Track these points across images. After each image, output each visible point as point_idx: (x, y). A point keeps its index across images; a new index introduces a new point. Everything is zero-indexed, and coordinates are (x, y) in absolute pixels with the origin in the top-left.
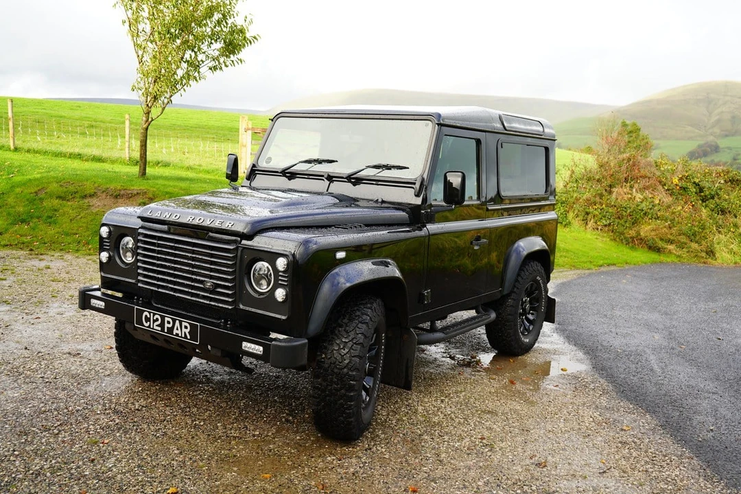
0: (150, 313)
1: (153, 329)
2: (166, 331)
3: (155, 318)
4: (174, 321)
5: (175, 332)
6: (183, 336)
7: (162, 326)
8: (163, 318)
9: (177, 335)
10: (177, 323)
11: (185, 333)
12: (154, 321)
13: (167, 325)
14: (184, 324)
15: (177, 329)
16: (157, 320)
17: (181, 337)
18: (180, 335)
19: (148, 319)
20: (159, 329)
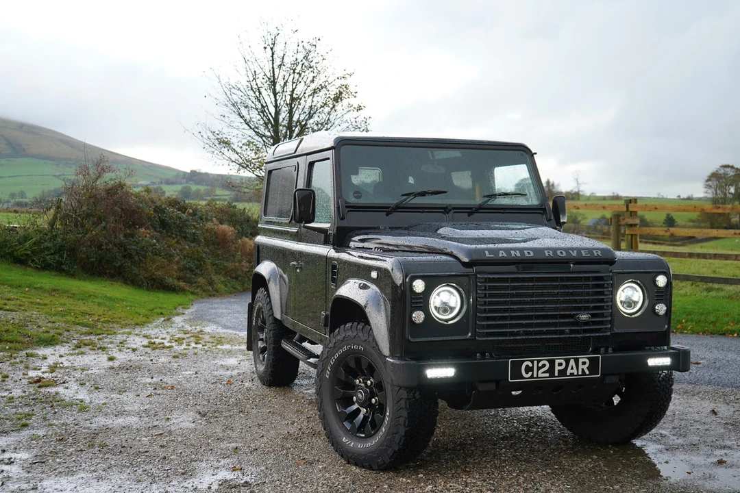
0: (532, 362)
1: (537, 377)
2: (556, 374)
3: (540, 365)
4: (567, 361)
5: (569, 372)
6: (580, 373)
7: (551, 371)
8: (552, 363)
9: (572, 374)
10: (572, 362)
11: (583, 369)
12: (539, 369)
13: (557, 368)
14: (581, 361)
15: (572, 368)
16: (544, 366)
17: (578, 375)
18: (576, 374)
19: (528, 369)
20: (547, 375)
